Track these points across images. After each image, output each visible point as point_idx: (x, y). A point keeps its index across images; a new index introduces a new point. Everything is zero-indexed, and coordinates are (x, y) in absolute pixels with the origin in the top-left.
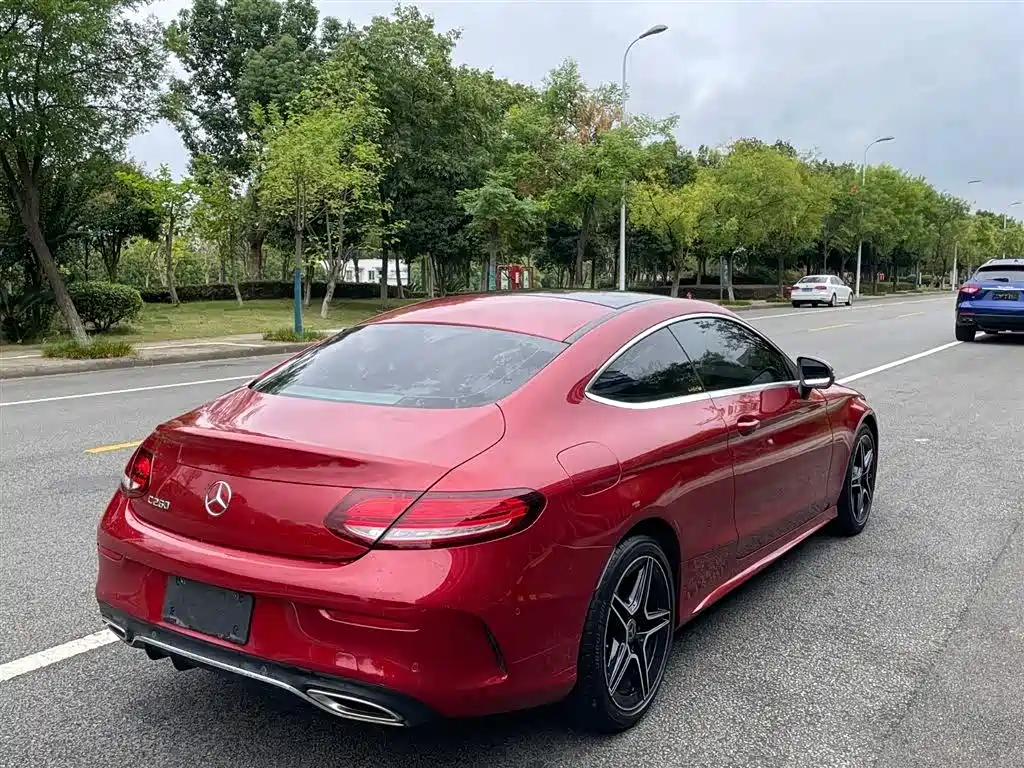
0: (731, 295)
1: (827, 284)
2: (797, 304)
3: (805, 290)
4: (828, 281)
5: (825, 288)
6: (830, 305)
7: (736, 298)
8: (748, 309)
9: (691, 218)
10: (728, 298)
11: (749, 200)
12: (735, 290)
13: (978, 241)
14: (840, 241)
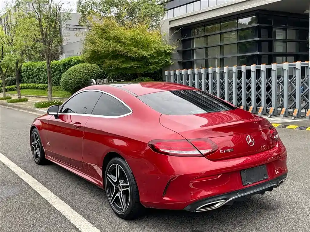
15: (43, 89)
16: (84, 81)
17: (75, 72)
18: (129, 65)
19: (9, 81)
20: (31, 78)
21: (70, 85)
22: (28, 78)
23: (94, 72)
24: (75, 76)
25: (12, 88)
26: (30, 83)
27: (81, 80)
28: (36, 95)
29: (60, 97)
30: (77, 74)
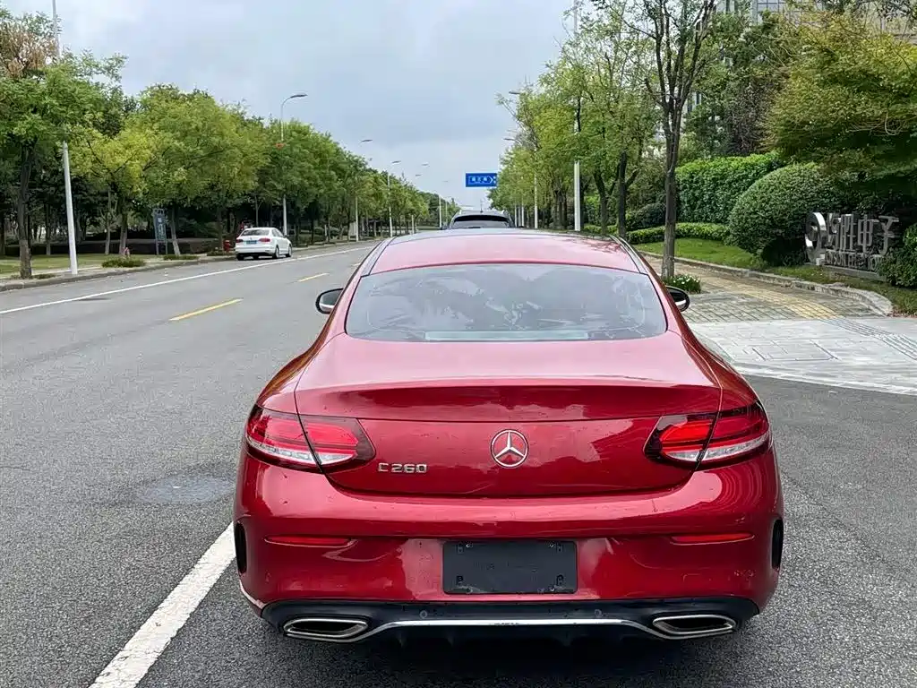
0: (176, 249)
1: (270, 236)
2: (241, 257)
3: (249, 242)
4: (270, 233)
5: (268, 240)
6: (274, 257)
7: (182, 253)
8: (196, 263)
9: (136, 168)
10: (173, 252)
11: (191, 150)
12: (180, 245)
13: (373, 195)
14: (270, 194)
15: (719, 239)
16: (794, 219)
17: (768, 191)
18: (902, 169)
19: (648, 215)
20: (699, 208)
21: (751, 229)
22: (693, 207)
23: (828, 191)
24: (767, 203)
25: (652, 234)
26: (697, 221)
27: (785, 215)
28: (689, 258)
29: (733, 266)
30: (773, 197)
